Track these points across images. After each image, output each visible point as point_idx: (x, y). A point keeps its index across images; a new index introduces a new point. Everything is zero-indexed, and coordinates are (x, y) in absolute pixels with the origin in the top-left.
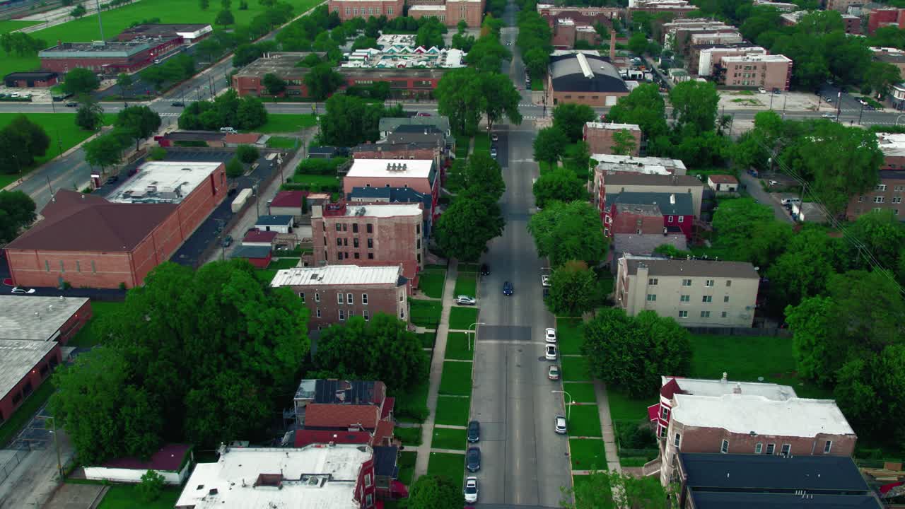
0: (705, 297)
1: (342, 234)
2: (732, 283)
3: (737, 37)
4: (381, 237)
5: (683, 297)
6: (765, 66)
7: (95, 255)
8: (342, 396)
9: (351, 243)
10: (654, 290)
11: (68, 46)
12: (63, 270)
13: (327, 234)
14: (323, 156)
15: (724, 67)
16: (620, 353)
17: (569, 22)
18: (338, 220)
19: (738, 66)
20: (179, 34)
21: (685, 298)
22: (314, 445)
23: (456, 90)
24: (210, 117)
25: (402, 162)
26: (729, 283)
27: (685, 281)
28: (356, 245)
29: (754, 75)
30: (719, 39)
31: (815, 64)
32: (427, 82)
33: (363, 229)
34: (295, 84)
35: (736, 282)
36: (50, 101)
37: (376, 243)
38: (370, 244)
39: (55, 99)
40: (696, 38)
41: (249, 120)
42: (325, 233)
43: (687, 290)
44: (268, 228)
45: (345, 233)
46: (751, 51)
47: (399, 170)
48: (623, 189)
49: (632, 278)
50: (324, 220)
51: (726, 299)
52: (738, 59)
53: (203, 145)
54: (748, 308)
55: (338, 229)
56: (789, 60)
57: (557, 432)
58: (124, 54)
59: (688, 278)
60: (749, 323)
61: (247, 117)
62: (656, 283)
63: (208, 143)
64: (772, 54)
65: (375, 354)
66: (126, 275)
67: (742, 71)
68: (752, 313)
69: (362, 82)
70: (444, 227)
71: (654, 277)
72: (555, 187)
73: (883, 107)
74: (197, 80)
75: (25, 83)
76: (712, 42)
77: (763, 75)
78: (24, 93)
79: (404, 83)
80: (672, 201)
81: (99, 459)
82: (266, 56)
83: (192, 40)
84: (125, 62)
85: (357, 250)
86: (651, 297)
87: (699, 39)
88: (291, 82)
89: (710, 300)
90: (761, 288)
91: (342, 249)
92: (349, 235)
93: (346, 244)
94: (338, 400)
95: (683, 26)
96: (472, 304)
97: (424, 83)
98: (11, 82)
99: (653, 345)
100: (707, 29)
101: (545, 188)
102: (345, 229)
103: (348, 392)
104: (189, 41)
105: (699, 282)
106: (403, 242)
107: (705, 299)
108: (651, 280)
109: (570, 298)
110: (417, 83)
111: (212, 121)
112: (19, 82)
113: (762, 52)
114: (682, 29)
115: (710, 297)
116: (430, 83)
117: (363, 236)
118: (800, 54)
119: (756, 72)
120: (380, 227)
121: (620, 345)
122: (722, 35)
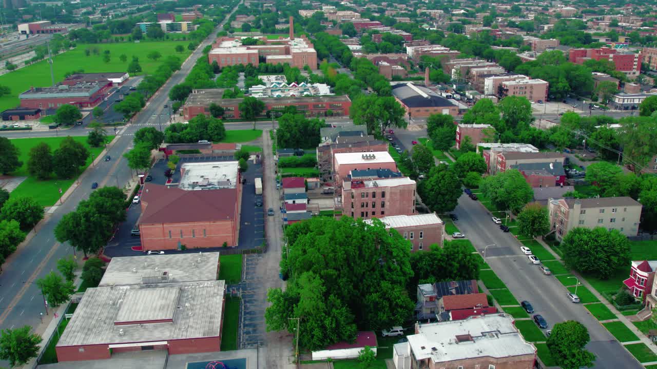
0: (612, 219)
1: (365, 199)
2: (627, 210)
3: (500, 69)
4: (392, 200)
5: (599, 220)
6: (532, 86)
7: (207, 223)
8: (454, 291)
9: (370, 205)
10: (584, 217)
11: (39, 90)
12: (182, 237)
13: (355, 201)
14: (289, 155)
15: (505, 88)
16: (597, 252)
17: (385, 64)
18: (361, 190)
19: (515, 87)
20: (109, 79)
21: (600, 221)
22: (471, 317)
23: (368, 107)
24: (188, 133)
25: (371, 154)
26: (625, 210)
27: (601, 210)
28: (374, 206)
29: (525, 93)
30: (490, 71)
31: (563, 84)
32: (322, 104)
33: (378, 196)
34: (229, 110)
35: (629, 208)
36: (47, 129)
37: (387, 204)
38: (383, 206)
39: (51, 127)
40: (474, 71)
41: (217, 134)
42: (353, 200)
43: (602, 216)
44: (294, 202)
45: (367, 198)
46: (518, 78)
47: (371, 158)
48: (516, 163)
49: (571, 210)
50: (353, 191)
51: (623, 220)
52: (513, 83)
53: (197, 152)
54: (635, 224)
55: (363, 196)
56: (546, 82)
57: (574, 302)
58: (87, 94)
59: (602, 208)
60: (635, 233)
61: (216, 133)
62: (584, 213)
63: (201, 151)
64: (533, 79)
65: (456, 265)
66: (229, 236)
67: (518, 90)
68: (637, 227)
69: (277, 107)
70: (432, 190)
71: (583, 209)
72: (471, 164)
73: (609, 109)
74: (147, 111)
75: (18, 117)
76: (485, 73)
77: (531, 92)
78: (23, 124)
79: (307, 106)
80: (551, 167)
81: (326, 344)
82: (195, 92)
83: (119, 84)
84: (87, 100)
85: (374, 210)
86: (581, 222)
87: (477, 72)
88: (227, 108)
89: (614, 221)
90: (643, 211)
91: (364, 209)
92: (370, 200)
93: (367, 206)
94: (452, 294)
95: (463, 64)
96: (463, 237)
97: (320, 105)
98: (6, 117)
99: (614, 246)
100: (479, 65)
101: (464, 165)
102: (367, 196)
103: (456, 288)
104: (117, 85)
105: (608, 210)
106: (405, 202)
107: (611, 220)
108: (582, 211)
109: (536, 226)
110: (316, 106)
111: (191, 136)
112: (13, 117)
113: (525, 78)
114: (462, 66)
115: (614, 219)
116: (324, 105)
117: (378, 200)
118: (551, 78)
119: (526, 90)
120: (391, 193)
121: (596, 247)
122: (491, 69)
